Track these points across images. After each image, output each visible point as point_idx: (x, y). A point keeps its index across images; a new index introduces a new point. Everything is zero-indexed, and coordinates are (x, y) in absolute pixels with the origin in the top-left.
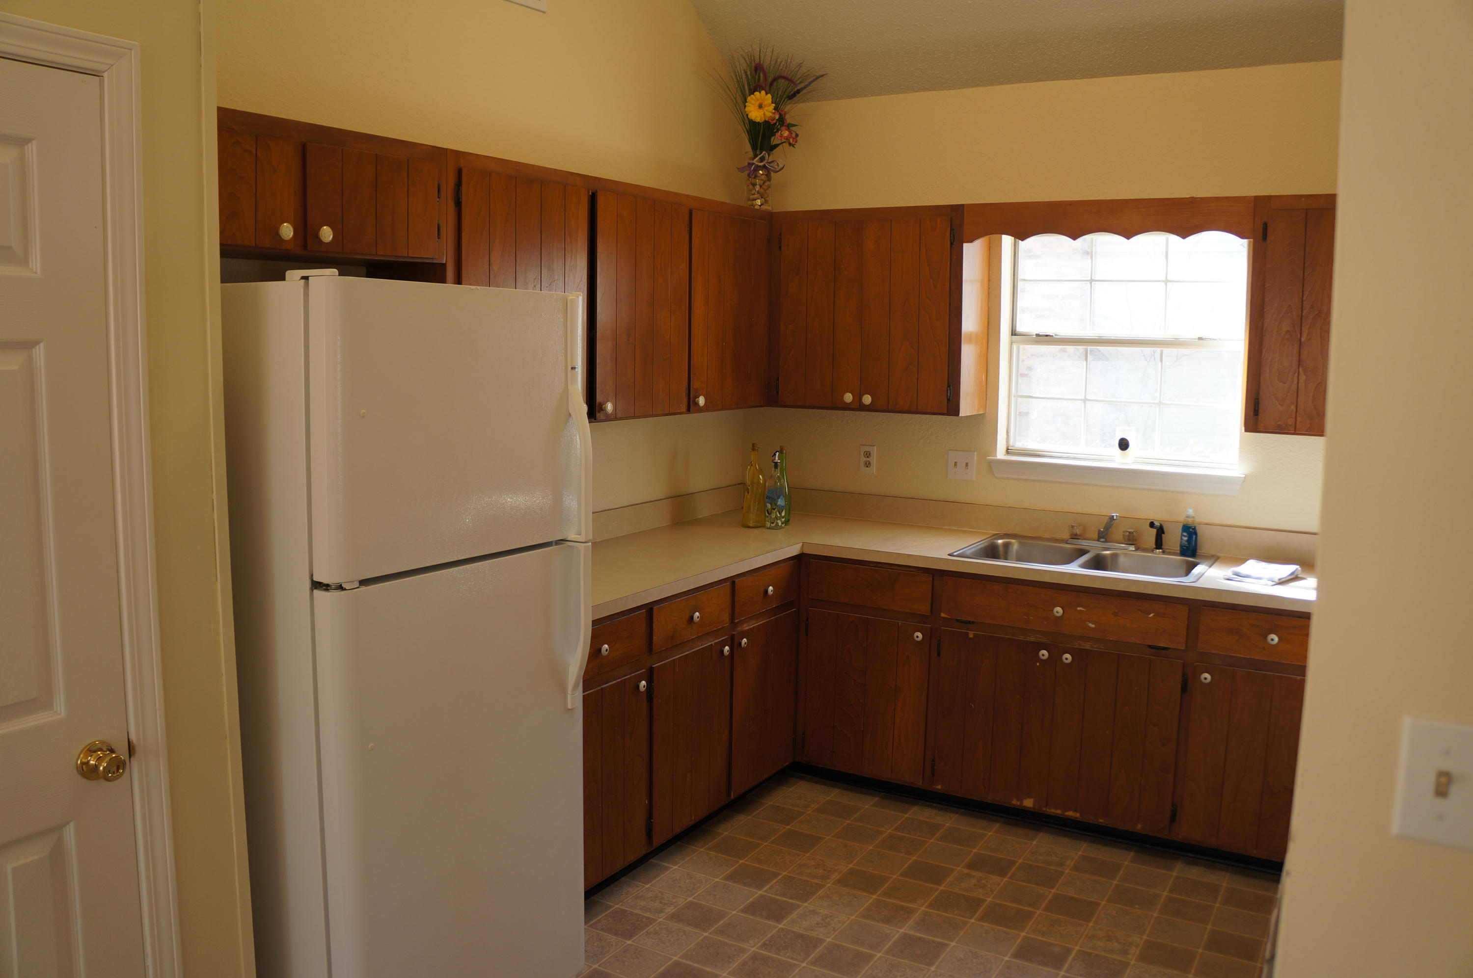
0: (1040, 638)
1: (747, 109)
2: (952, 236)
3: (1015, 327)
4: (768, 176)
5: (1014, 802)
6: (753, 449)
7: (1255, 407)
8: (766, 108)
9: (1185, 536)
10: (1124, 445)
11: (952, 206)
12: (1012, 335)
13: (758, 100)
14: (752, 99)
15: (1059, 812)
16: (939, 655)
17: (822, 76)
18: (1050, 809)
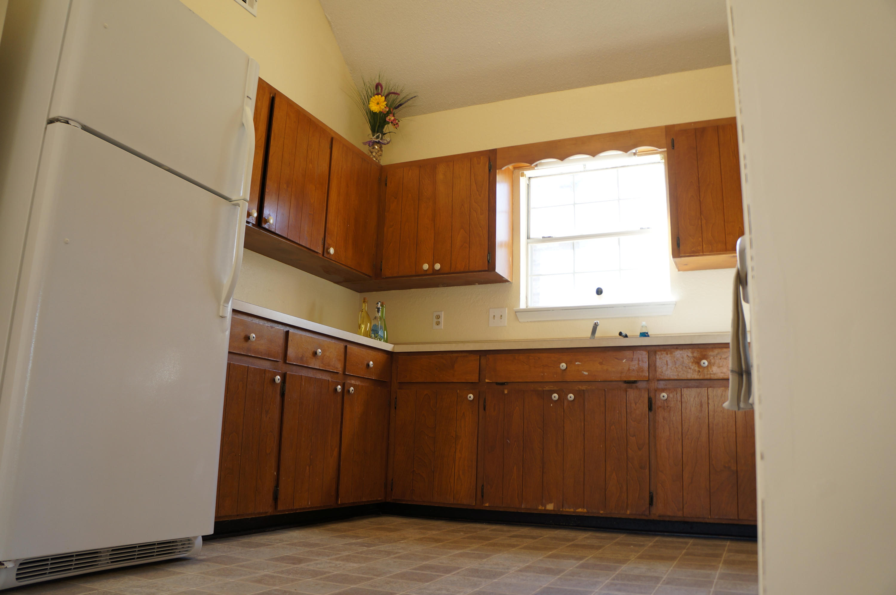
0: (552, 388)
1: (370, 105)
2: (490, 166)
3: (530, 235)
4: (381, 148)
5: (540, 508)
6: (364, 302)
7: (677, 242)
8: (382, 104)
10: (599, 292)
11: (490, 150)
12: (528, 239)
13: (377, 100)
14: (373, 99)
15: (572, 510)
16: (485, 409)
17: (415, 97)
18: (566, 509)
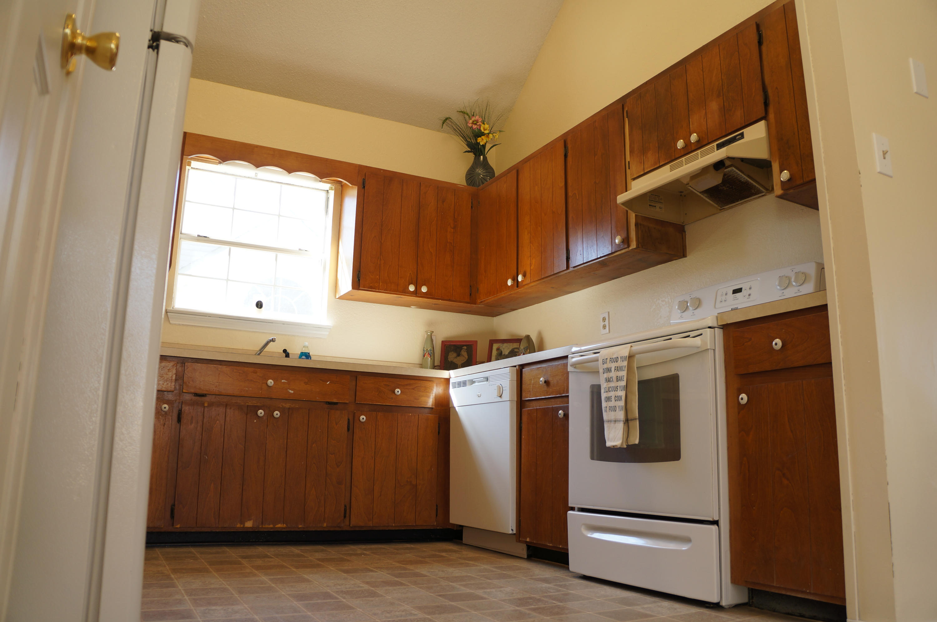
0: (255, 403)
7: (358, 275)
10: (259, 305)
12: (181, 233)
15: (271, 526)
16: (179, 421)
18: (265, 526)
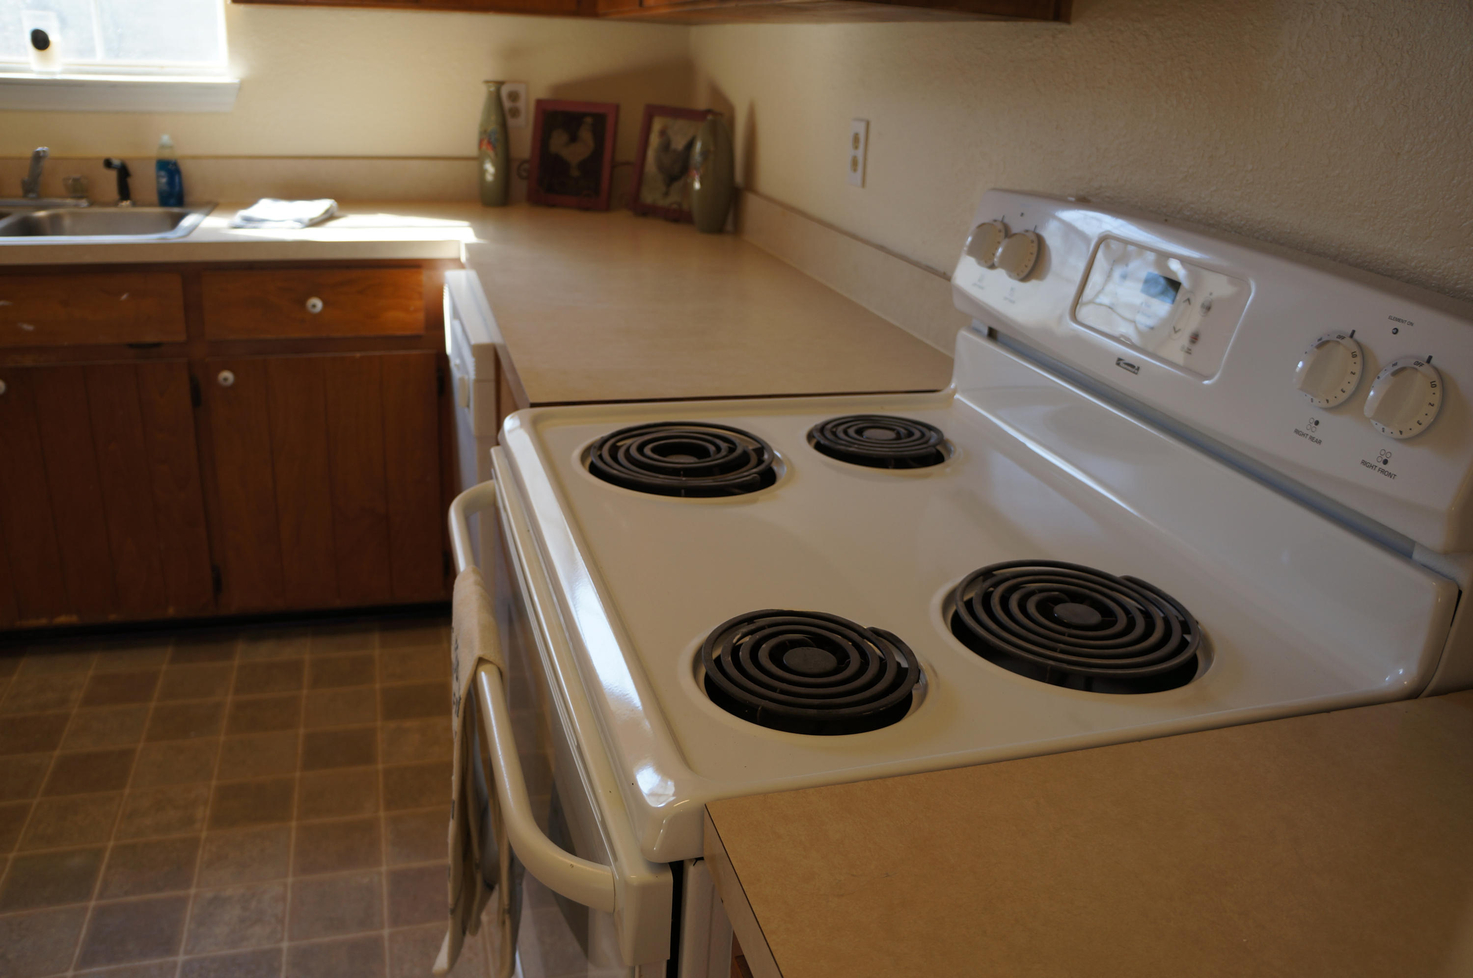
9: (163, 177)
10: (40, 40)
